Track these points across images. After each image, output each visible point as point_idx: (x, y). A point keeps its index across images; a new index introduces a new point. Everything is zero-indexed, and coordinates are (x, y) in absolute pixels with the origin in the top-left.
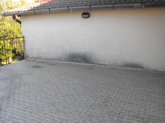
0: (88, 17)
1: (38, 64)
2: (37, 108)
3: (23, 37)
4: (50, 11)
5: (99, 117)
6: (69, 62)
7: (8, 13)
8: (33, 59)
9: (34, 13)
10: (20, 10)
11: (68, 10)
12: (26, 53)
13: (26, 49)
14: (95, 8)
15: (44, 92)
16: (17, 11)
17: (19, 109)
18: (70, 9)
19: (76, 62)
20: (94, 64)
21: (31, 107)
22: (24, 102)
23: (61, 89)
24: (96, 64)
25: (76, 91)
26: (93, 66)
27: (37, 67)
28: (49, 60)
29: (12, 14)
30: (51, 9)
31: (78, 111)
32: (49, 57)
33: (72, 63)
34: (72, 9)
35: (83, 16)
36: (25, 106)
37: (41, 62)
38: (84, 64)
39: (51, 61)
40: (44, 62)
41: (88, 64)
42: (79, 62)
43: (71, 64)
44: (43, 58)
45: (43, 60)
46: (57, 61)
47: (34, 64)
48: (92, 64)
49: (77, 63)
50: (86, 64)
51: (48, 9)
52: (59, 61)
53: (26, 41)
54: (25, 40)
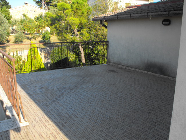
0: (169, 24)
1: (115, 69)
2: (87, 100)
3: (108, 42)
4: (131, 17)
5: (134, 119)
6: (145, 71)
7: (96, 18)
8: (114, 64)
9: (118, 19)
10: (106, 16)
11: (148, 17)
12: (109, 57)
13: (109, 53)
14: (174, 14)
15: (102, 91)
16: (104, 16)
17: (74, 98)
18: (149, 15)
19: (152, 72)
20: (170, 77)
21: (84, 99)
22: (81, 94)
23: (119, 92)
24: (172, 77)
25: (130, 96)
26: (168, 79)
27: (113, 71)
28: (128, 66)
29: (100, 19)
30: (132, 15)
31: (119, 110)
32: (128, 64)
33: (149, 73)
34: (151, 15)
35: (163, 23)
36: (80, 97)
37: (120, 68)
38: (160, 76)
39: (129, 69)
40: (122, 69)
41: (163, 76)
42: (155, 72)
43: (147, 74)
44: (122, 64)
45: (122, 67)
46: (135, 69)
47: (112, 69)
48: (167, 77)
49: (153, 74)
50: (162, 76)
51: (130, 15)
52: (136, 69)
53: (109, 46)
54: (109, 44)
